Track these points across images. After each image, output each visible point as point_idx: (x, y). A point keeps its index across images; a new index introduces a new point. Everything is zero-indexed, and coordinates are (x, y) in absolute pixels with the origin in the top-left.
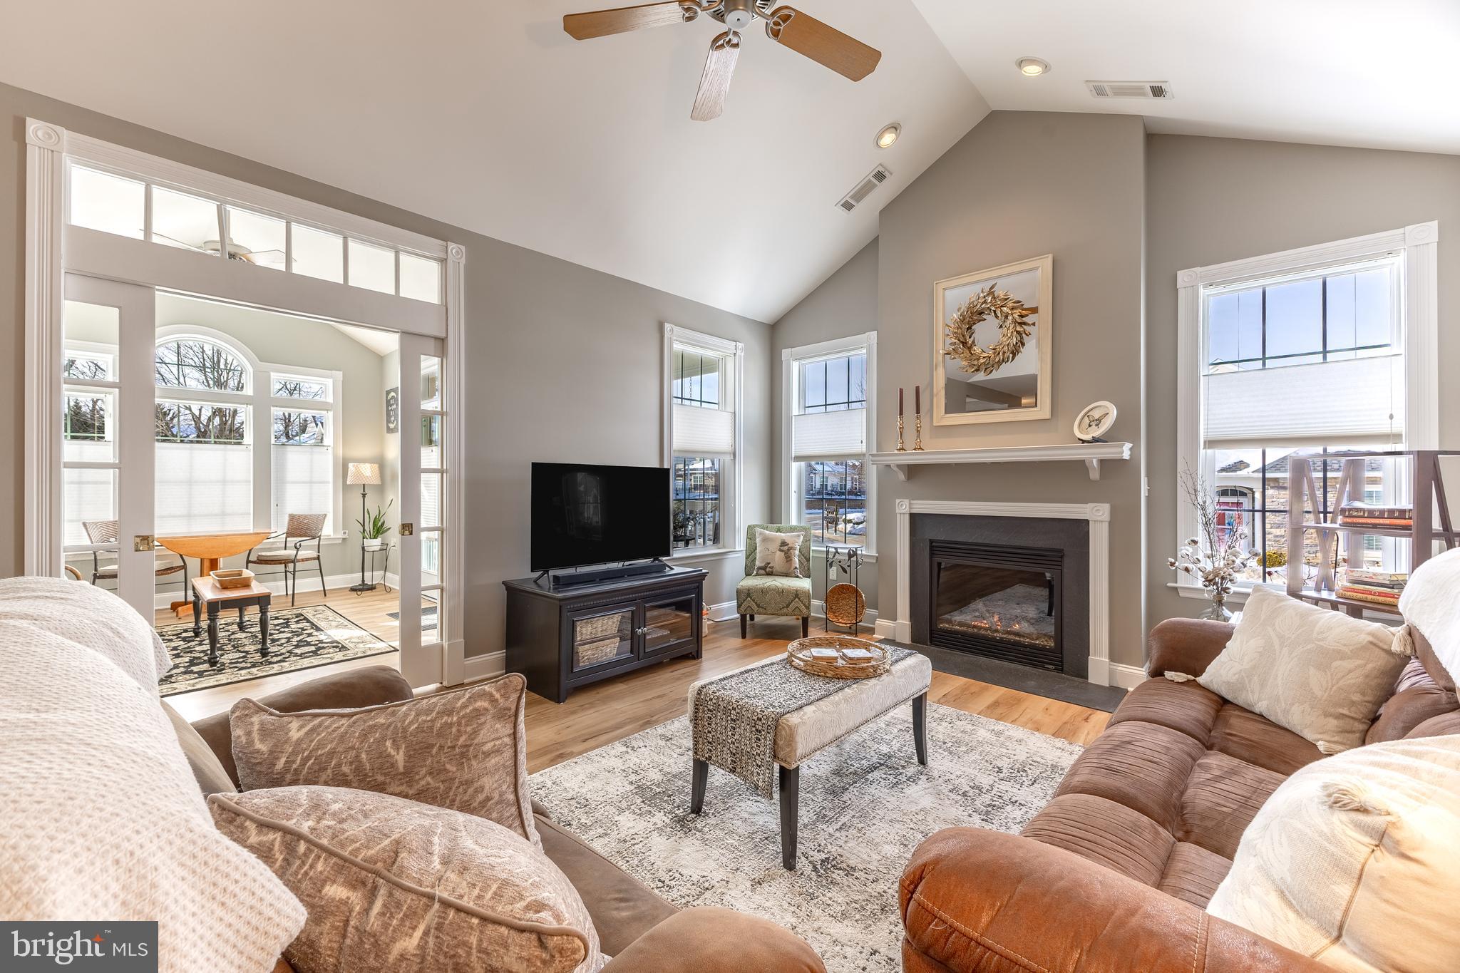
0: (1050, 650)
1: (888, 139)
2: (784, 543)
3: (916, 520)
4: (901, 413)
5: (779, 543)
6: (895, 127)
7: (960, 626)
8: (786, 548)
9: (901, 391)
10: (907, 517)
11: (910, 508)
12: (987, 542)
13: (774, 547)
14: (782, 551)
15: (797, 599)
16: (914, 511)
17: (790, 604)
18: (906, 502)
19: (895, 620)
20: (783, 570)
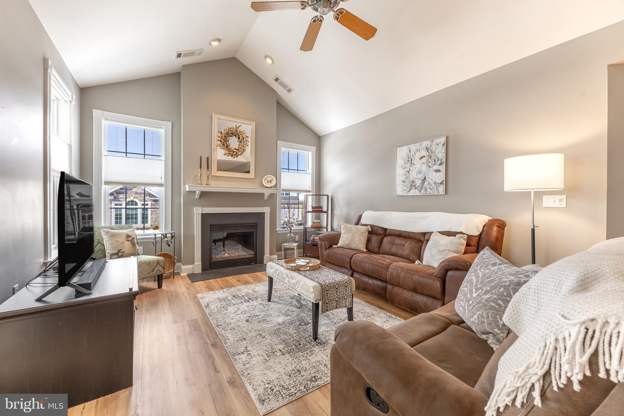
0: (252, 258)
1: (215, 44)
2: (128, 236)
3: (204, 216)
4: (201, 168)
5: (125, 236)
6: (219, 40)
7: (220, 258)
8: (130, 239)
9: (201, 157)
10: (200, 215)
11: (202, 211)
12: (233, 223)
13: (123, 239)
14: (129, 241)
15: (158, 265)
16: (204, 212)
17: (154, 269)
18: (200, 208)
19: (193, 264)
20: (131, 252)
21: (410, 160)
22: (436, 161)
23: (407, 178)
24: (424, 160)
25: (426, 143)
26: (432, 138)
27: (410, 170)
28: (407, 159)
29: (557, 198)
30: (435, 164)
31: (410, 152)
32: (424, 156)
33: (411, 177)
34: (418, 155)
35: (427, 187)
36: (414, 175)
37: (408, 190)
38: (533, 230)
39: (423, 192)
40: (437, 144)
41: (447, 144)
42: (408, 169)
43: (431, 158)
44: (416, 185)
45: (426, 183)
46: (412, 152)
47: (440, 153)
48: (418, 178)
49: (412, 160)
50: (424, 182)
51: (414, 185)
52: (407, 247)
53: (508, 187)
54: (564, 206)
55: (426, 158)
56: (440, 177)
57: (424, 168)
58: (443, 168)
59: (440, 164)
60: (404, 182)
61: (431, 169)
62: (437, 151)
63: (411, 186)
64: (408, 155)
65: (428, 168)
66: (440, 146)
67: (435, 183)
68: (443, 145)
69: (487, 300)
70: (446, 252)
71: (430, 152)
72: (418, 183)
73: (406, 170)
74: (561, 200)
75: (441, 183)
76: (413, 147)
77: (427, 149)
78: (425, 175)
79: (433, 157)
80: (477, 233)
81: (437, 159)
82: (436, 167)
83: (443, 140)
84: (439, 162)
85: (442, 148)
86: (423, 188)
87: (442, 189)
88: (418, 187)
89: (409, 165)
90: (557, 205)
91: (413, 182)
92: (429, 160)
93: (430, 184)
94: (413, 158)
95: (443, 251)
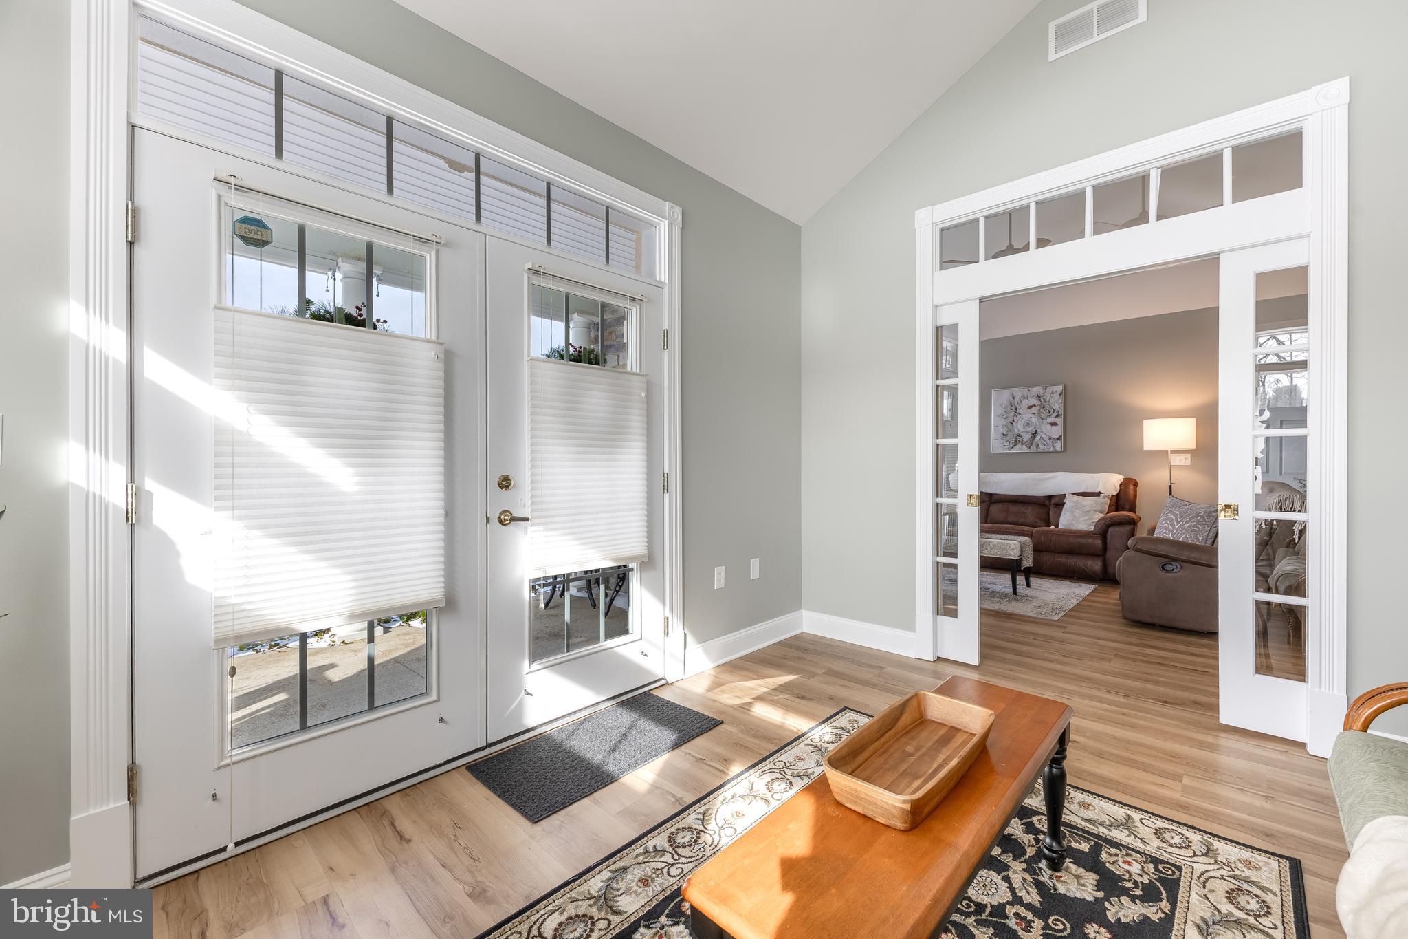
21: (1013, 408)
22: (1051, 413)
23: (1009, 430)
24: (1034, 410)
25: (1036, 390)
26: (1045, 385)
27: (1014, 421)
28: (1009, 407)
29: (1183, 456)
30: (1050, 416)
31: (1014, 398)
32: (1034, 406)
33: (1015, 429)
34: (1026, 403)
35: (1040, 443)
36: (1019, 427)
37: (1011, 445)
38: (1170, 487)
39: (1033, 448)
40: (1053, 393)
41: (1064, 394)
42: (1011, 420)
43: (1044, 408)
44: (1022, 440)
45: (1038, 438)
46: (1017, 399)
47: (1057, 403)
48: (1026, 432)
49: (1016, 409)
50: (1035, 437)
51: (1019, 441)
52: (1030, 513)
53: (1147, 446)
54: (1189, 464)
55: (1038, 407)
56: (1057, 431)
57: (1034, 420)
58: (1060, 421)
59: (1057, 417)
60: (1004, 435)
61: (1044, 421)
62: (1052, 401)
63: (1016, 441)
64: (1011, 403)
65: (1041, 420)
66: (1056, 396)
67: (1050, 438)
68: (1060, 395)
69: (1189, 527)
70: (1092, 512)
71: (1043, 402)
72: (1026, 437)
73: (1008, 420)
74: (1186, 459)
75: (1059, 439)
76: (1018, 393)
77: (1039, 397)
78: (1035, 428)
79: (1047, 408)
80: (1115, 493)
81: (1052, 411)
82: (1051, 420)
83: (1060, 388)
84: (1055, 414)
85: (1059, 398)
86: (1034, 444)
87: (1059, 446)
88: (1027, 442)
89: (1012, 414)
90: (1182, 463)
91: (1019, 435)
92: (1042, 410)
93: (1044, 440)
94: (1018, 407)
95: (1088, 511)
